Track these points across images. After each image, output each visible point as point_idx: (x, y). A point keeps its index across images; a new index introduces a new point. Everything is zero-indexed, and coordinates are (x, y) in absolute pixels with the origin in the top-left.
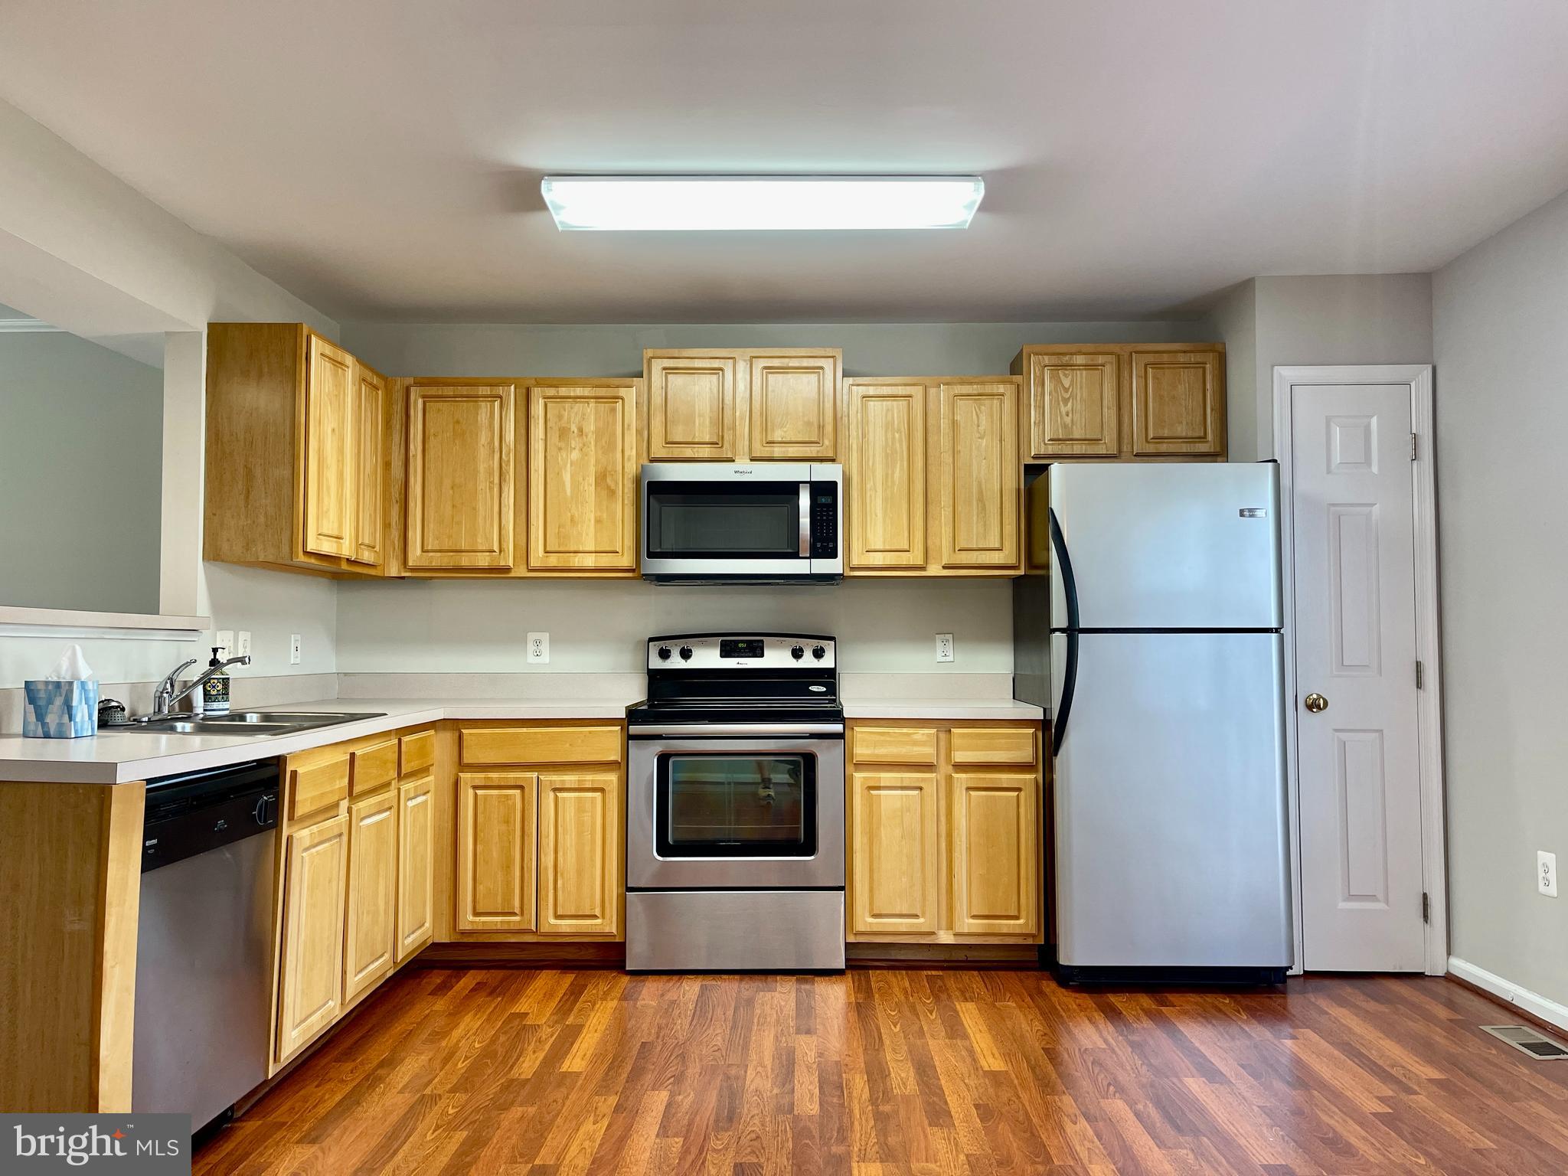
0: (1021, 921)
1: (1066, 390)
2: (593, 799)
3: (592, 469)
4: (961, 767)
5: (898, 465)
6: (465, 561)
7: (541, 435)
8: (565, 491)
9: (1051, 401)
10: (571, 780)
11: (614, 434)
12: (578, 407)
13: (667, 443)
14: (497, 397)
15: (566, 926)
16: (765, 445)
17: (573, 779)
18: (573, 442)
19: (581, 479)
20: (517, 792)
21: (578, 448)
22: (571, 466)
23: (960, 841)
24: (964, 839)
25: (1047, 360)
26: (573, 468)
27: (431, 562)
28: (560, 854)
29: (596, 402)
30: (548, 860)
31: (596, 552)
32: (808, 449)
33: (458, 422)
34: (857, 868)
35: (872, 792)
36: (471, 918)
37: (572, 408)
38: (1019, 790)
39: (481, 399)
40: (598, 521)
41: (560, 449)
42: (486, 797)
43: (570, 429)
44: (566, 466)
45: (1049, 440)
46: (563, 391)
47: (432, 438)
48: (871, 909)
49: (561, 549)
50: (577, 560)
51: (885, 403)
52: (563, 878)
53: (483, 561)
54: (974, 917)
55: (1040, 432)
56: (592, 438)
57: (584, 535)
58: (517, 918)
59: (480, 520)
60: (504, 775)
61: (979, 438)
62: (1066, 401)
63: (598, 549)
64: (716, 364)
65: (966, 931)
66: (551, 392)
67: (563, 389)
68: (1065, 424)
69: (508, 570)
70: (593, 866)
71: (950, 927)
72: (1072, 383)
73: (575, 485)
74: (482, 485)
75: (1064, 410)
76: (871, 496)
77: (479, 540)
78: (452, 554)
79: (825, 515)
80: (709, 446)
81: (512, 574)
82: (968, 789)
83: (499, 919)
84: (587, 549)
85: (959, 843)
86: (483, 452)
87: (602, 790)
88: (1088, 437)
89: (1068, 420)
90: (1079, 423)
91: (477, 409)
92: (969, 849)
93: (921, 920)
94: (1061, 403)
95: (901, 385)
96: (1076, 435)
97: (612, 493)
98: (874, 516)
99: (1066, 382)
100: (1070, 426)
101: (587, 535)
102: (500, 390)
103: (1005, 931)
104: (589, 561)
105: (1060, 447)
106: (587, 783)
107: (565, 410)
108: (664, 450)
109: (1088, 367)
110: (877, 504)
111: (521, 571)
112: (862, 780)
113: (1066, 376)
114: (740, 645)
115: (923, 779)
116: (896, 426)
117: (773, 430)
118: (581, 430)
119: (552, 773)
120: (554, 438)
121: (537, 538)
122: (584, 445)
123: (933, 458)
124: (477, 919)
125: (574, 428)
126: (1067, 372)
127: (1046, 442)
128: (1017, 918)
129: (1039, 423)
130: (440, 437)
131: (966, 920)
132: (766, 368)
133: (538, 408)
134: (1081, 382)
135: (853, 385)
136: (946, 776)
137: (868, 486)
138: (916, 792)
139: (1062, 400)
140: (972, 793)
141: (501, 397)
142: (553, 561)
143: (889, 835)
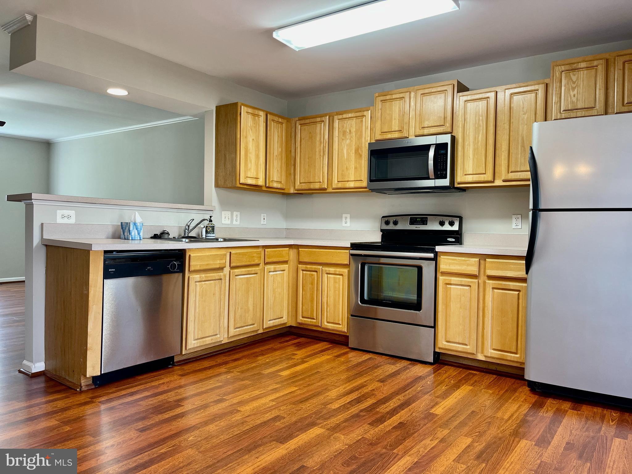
0: (518, 356)
1: (574, 83)
2: (339, 278)
3: (354, 147)
4: (491, 278)
5: (481, 132)
6: (312, 186)
7: (337, 135)
8: (344, 156)
9: (565, 89)
10: (332, 270)
11: (362, 132)
12: (349, 122)
13: (381, 133)
14: (322, 122)
15: (330, 326)
16: (421, 129)
17: (333, 270)
18: (347, 137)
19: (350, 151)
20: (315, 273)
21: (349, 139)
22: (347, 146)
23: (488, 313)
24: (490, 312)
25: (563, 68)
26: (347, 147)
27: (302, 187)
28: (328, 298)
29: (356, 119)
30: (325, 300)
31: (355, 181)
32: (439, 129)
33: (310, 133)
34: (440, 319)
35: (447, 286)
36: (301, 318)
37: (347, 122)
38: (519, 291)
39: (318, 123)
40: (356, 168)
41: (343, 140)
42: (306, 274)
43: (346, 131)
44: (345, 146)
45: (563, 111)
46: (345, 116)
47: (302, 140)
48: (446, 339)
49: (343, 180)
50: (348, 184)
51: (475, 103)
52: (329, 308)
53: (317, 186)
54: (494, 349)
55: (558, 107)
56: (354, 134)
57: (350, 174)
58: (315, 321)
59: (317, 170)
60: (311, 266)
61: (523, 114)
62: (573, 89)
63: (355, 180)
64: (401, 95)
65: (489, 355)
66: (340, 117)
67: (345, 115)
68: (572, 101)
69: (325, 189)
70: (339, 304)
71: (482, 352)
72: (577, 79)
73: (348, 154)
74: (317, 157)
75: (572, 93)
76: (467, 148)
77: (316, 178)
78: (308, 184)
79: (442, 159)
80: (398, 132)
81: (328, 191)
82: (493, 288)
83: (310, 320)
84: (351, 180)
85: (487, 313)
86: (318, 143)
87: (342, 275)
88: (586, 107)
89: (574, 99)
90: (581, 100)
91: (316, 126)
92: (492, 317)
93: (468, 347)
94: (571, 90)
95: (484, 93)
96: (579, 107)
97: (361, 156)
98: (468, 158)
99: (574, 78)
100: (576, 101)
101: (351, 174)
102: (323, 119)
103: (509, 359)
104: (352, 185)
105: (569, 114)
106: (337, 272)
107: (345, 124)
108: (380, 136)
109: (587, 68)
110: (470, 152)
111: (330, 190)
112: (443, 280)
113: (574, 75)
114: (418, 219)
115: (472, 282)
116: (480, 113)
117: (424, 122)
118: (350, 131)
119: (327, 267)
120: (341, 136)
121: (335, 176)
122: (351, 137)
123: (499, 127)
124: (303, 319)
125: (348, 131)
126: (575, 73)
127: (562, 112)
128: (516, 353)
129: (557, 102)
130: (305, 139)
131: (490, 350)
132: (422, 94)
133: (336, 124)
134: (583, 77)
135: (461, 96)
136: (483, 281)
137: (466, 144)
138: (468, 288)
139: (571, 89)
140: (495, 290)
141: (324, 121)
142: (340, 185)
143: (454, 306)
